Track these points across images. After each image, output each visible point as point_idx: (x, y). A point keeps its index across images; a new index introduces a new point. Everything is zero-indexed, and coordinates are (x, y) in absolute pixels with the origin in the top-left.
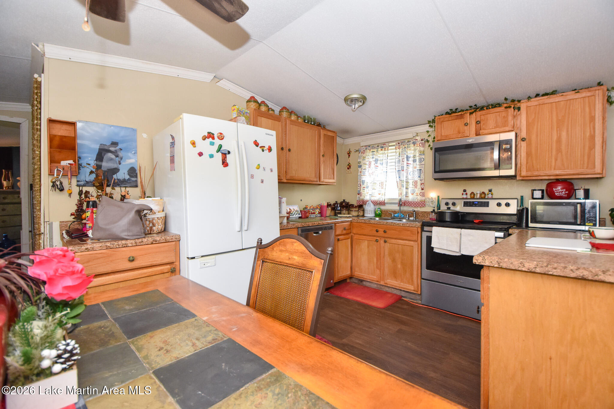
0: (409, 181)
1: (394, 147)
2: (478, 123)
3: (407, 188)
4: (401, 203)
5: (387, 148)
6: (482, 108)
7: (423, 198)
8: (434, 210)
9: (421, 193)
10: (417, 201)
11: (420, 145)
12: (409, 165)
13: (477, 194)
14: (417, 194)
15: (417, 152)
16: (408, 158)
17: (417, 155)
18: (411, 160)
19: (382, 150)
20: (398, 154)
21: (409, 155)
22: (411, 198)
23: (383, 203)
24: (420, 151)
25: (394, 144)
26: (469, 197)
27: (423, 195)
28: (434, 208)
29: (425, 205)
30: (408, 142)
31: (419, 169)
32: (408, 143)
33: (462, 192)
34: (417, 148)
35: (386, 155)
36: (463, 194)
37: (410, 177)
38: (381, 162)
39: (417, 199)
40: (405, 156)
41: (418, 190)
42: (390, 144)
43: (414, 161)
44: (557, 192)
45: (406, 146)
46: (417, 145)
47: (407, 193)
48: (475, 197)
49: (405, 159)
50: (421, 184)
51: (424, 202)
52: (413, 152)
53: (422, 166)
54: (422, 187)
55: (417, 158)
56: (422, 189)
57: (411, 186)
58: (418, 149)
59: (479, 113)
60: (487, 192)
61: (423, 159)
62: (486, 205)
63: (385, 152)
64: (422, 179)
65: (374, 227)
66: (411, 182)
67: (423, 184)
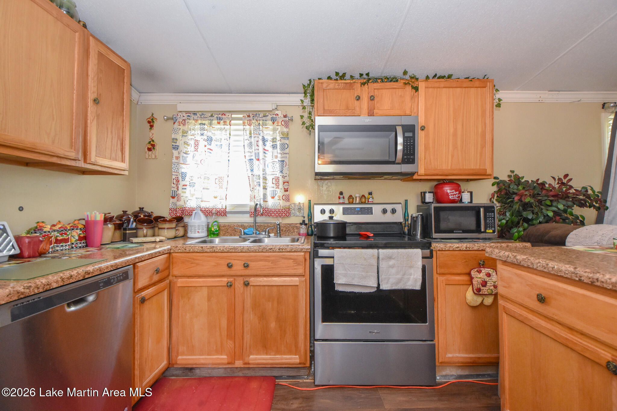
0: (268, 177)
1: (241, 122)
2: (372, 98)
3: (265, 188)
4: (255, 212)
5: (228, 122)
6: (376, 80)
7: (287, 204)
8: (304, 221)
9: (284, 196)
10: (279, 208)
11: (283, 123)
12: (266, 152)
13: (356, 197)
14: (279, 197)
15: (278, 135)
16: (264, 141)
17: (278, 138)
18: (269, 144)
19: (219, 123)
20: (248, 132)
21: (265, 137)
22: (271, 203)
23: (223, 213)
24: (283, 133)
25: (241, 116)
26: (347, 202)
27: (287, 199)
28: (304, 217)
29: (290, 214)
30: (264, 116)
31: (280, 159)
32: (264, 118)
33: (338, 195)
34: (277, 127)
35: (228, 132)
36: (339, 198)
37: (269, 170)
38: (219, 143)
39: (279, 205)
40: (261, 137)
41: (280, 192)
42: (233, 116)
43: (274, 147)
44: (452, 195)
45: (261, 122)
46: (278, 122)
47: (265, 195)
48: (354, 202)
49: (261, 143)
50: (284, 183)
51: (289, 209)
52: (271, 133)
53: (285, 155)
54: (286, 188)
55: (278, 143)
56: (286, 190)
57: (270, 184)
58: (279, 130)
59: (372, 86)
60: (367, 195)
61: (286, 146)
62: (369, 211)
63: (226, 126)
64: (285, 175)
65: (223, 258)
66: (270, 178)
67: (287, 182)
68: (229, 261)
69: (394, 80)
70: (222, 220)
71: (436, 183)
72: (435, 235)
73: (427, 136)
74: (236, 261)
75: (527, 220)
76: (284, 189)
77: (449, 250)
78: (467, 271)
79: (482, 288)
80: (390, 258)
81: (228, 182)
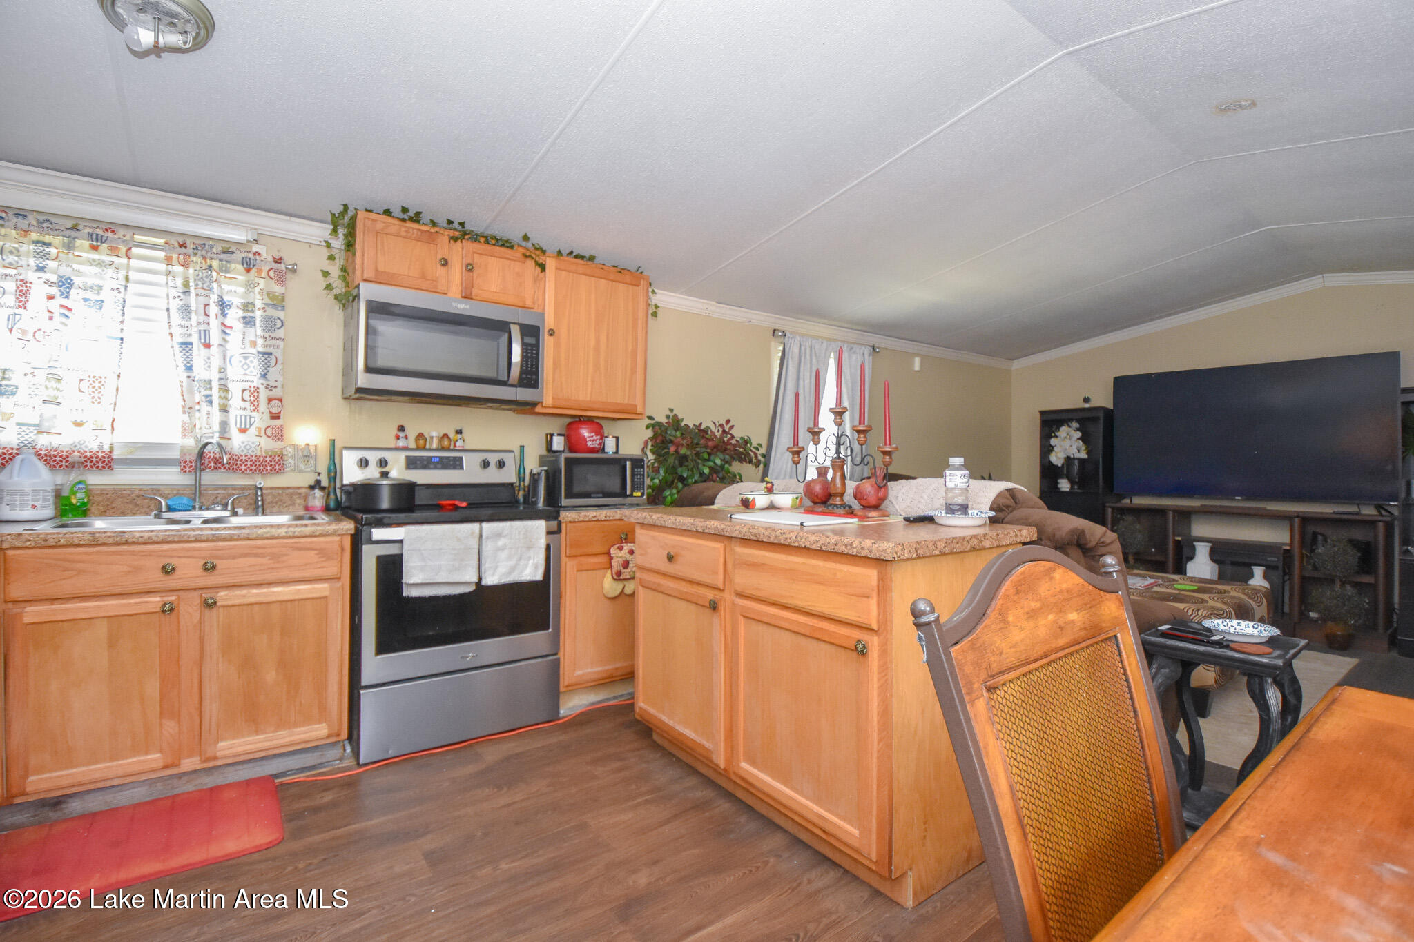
0: (230, 386)
1: (162, 254)
2: (470, 268)
3: (224, 409)
4: (201, 460)
5: (123, 249)
6: (475, 237)
7: (278, 445)
8: (318, 482)
9: (269, 429)
10: (259, 454)
11: (272, 273)
12: (228, 331)
13: (432, 438)
14: (259, 429)
15: (258, 296)
16: (223, 305)
17: (259, 304)
18: (234, 316)
19: (95, 248)
20: (179, 281)
21: (226, 298)
22: (238, 442)
23: (104, 462)
24: (270, 295)
25: (161, 241)
26: (412, 445)
27: (279, 435)
28: (319, 474)
29: (283, 466)
30: (223, 252)
31: (261, 349)
32: (223, 256)
33: (395, 431)
34: (257, 280)
35: (122, 274)
36: (398, 438)
37: (234, 372)
38: (93, 297)
39: (259, 448)
40: (214, 297)
41: (260, 420)
42: (137, 237)
43: (248, 322)
44: (590, 440)
45: (215, 264)
46: (259, 271)
47: (224, 425)
48: (428, 446)
49: (214, 309)
50: (270, 400)
51: (281, 456)
52: (241, 290)
53: (274, 342)
54: (275, 411)
55: (258, 314)
56: (275, 417)
57: (235, 402)
58: (261, 286)
59: (468, 244)
60: (452, 435)
61: (279, 324)
62: (457, 464)
63: (116, 259)
64: (272, 383)
65: (149, 554)
66: (235, 389)
67: (278, 400)
68: (165, 561)
69: (507, 244)
70: (96, 479)
71: (569, 420)
72: (565, 502)
73: (557, 345)
74: (183, 560)
75: (682, 479)
76: (271, 413)
77: (583, 521)
78: (605, 550)
79: (623, 571)
80: (499, 535)
81: (117, 390)
